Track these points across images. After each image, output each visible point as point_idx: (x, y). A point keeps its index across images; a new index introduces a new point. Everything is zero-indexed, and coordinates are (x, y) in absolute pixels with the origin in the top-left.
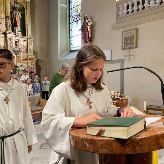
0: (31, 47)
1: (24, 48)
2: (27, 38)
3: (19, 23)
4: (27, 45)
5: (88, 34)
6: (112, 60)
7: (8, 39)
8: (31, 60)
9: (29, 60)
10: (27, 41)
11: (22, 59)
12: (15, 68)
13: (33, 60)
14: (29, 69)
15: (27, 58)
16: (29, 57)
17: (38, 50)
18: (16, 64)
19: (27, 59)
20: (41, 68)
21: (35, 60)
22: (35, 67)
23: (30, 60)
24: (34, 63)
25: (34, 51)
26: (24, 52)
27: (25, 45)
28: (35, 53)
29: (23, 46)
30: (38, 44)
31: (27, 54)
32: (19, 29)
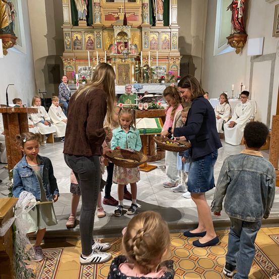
1: (166, 42)
2: (170, 28)
3: (161, 8)
5: (238, 13)
6: (264, 54)
7: (143, 34)
8: (174, 58)
9: (170, 59)
10: (171, 32)
11: (157, 58)
13: (176, 58)
15: (168, 57)
16: (172, 54)
17: (192, 42)
18: (149, 66)
21: (180, 59)
22: (179, 68)
23: (172, 58)
24: (178, 62)
26: (166, 48)
27: (168, 38)
29: (165, 40)
32: (161, 17)
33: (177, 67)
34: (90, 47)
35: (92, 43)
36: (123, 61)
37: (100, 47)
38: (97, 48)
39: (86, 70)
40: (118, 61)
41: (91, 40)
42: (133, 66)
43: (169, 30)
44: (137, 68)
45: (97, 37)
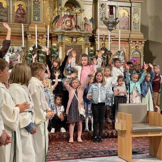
0: (137, 18)
1: (125, 20)
2: (131, 2)
4: (130, 15)
7: (99, 7)
8: (136, 41)
9: (131, 42)
10: (131, 7)
11: (120, 40)
12: (107, 57)
13: (139, 42)
14: (131, 58)
15: (128, 39)
16: (132, 36)
17: (149, 24)
18: (109, 50)
19: (128, 41)
20: (155, 57)
21: (143, 42)
22: (142, 55)
23: (133, 41)
24: (141, 47)
25: (141, 26)
26: (124, 28)
27: (127, 14)
28: (144, 29)
29: (123, 17)
30: (150, 12)
31: (129, 30)
33: (140, 53)
34: (21, 19)
35: (23, 15)
36: (74, 40)
37: (39, 20)
38: (35, 20)
39: (13, 52)
40: (67, 40)
41: (23, 10)
42: (87, 49)
43: (129, 5)
44: (92, 51)
45: (35, 5)
